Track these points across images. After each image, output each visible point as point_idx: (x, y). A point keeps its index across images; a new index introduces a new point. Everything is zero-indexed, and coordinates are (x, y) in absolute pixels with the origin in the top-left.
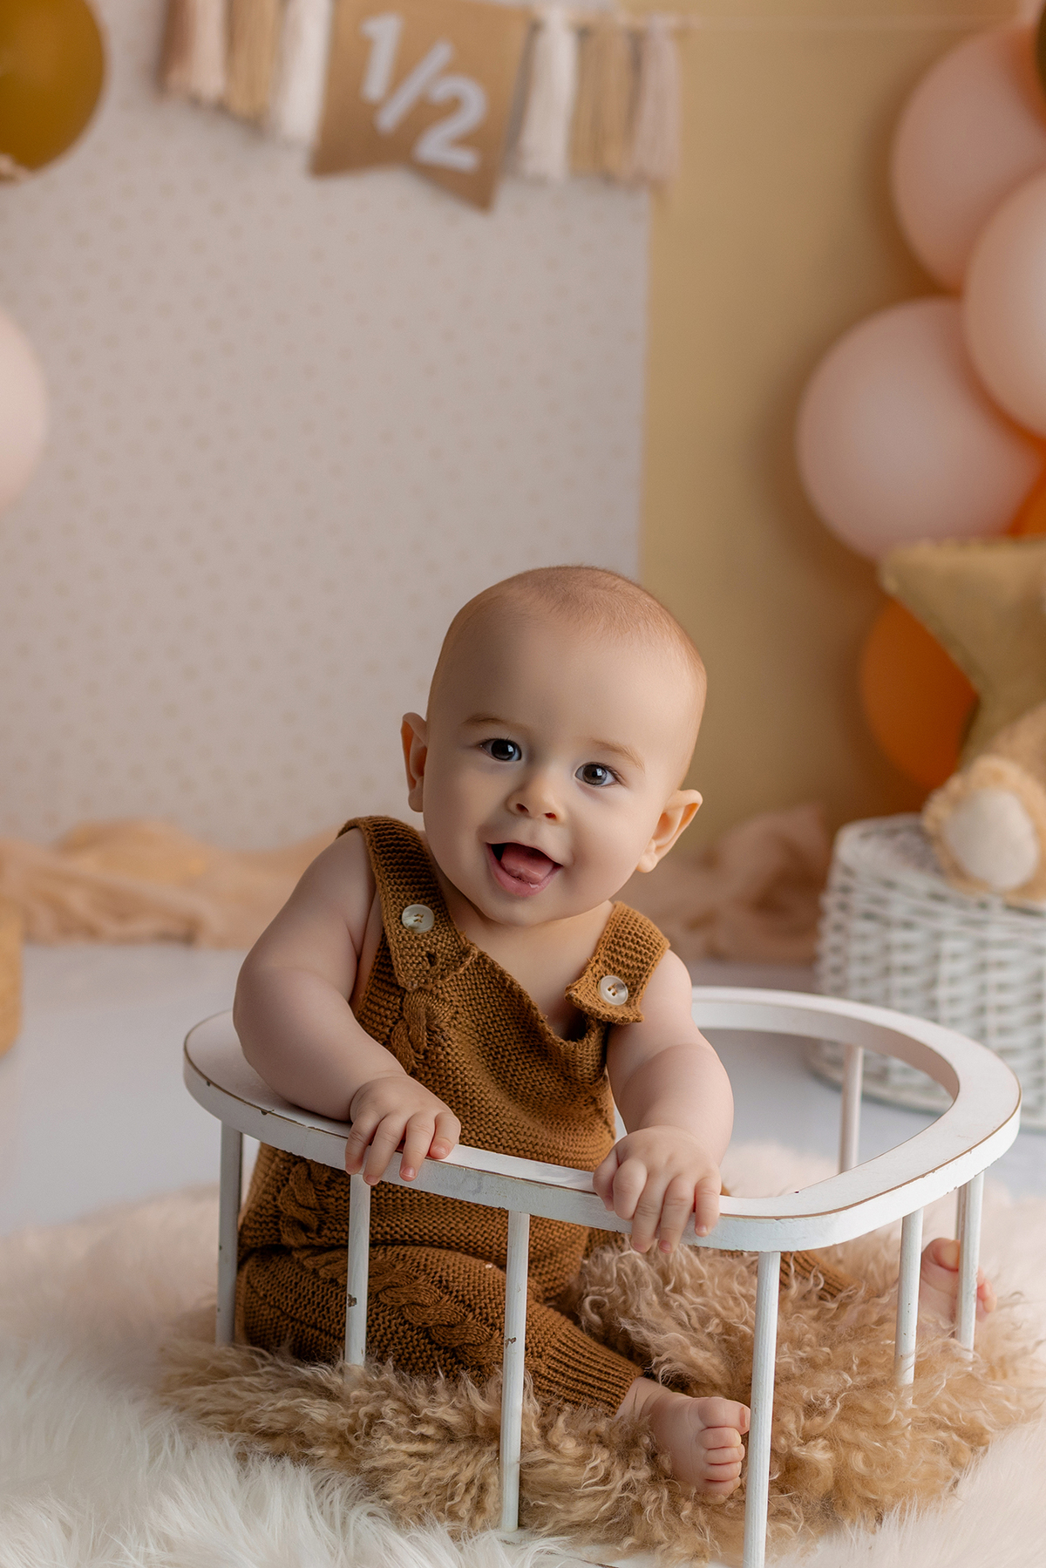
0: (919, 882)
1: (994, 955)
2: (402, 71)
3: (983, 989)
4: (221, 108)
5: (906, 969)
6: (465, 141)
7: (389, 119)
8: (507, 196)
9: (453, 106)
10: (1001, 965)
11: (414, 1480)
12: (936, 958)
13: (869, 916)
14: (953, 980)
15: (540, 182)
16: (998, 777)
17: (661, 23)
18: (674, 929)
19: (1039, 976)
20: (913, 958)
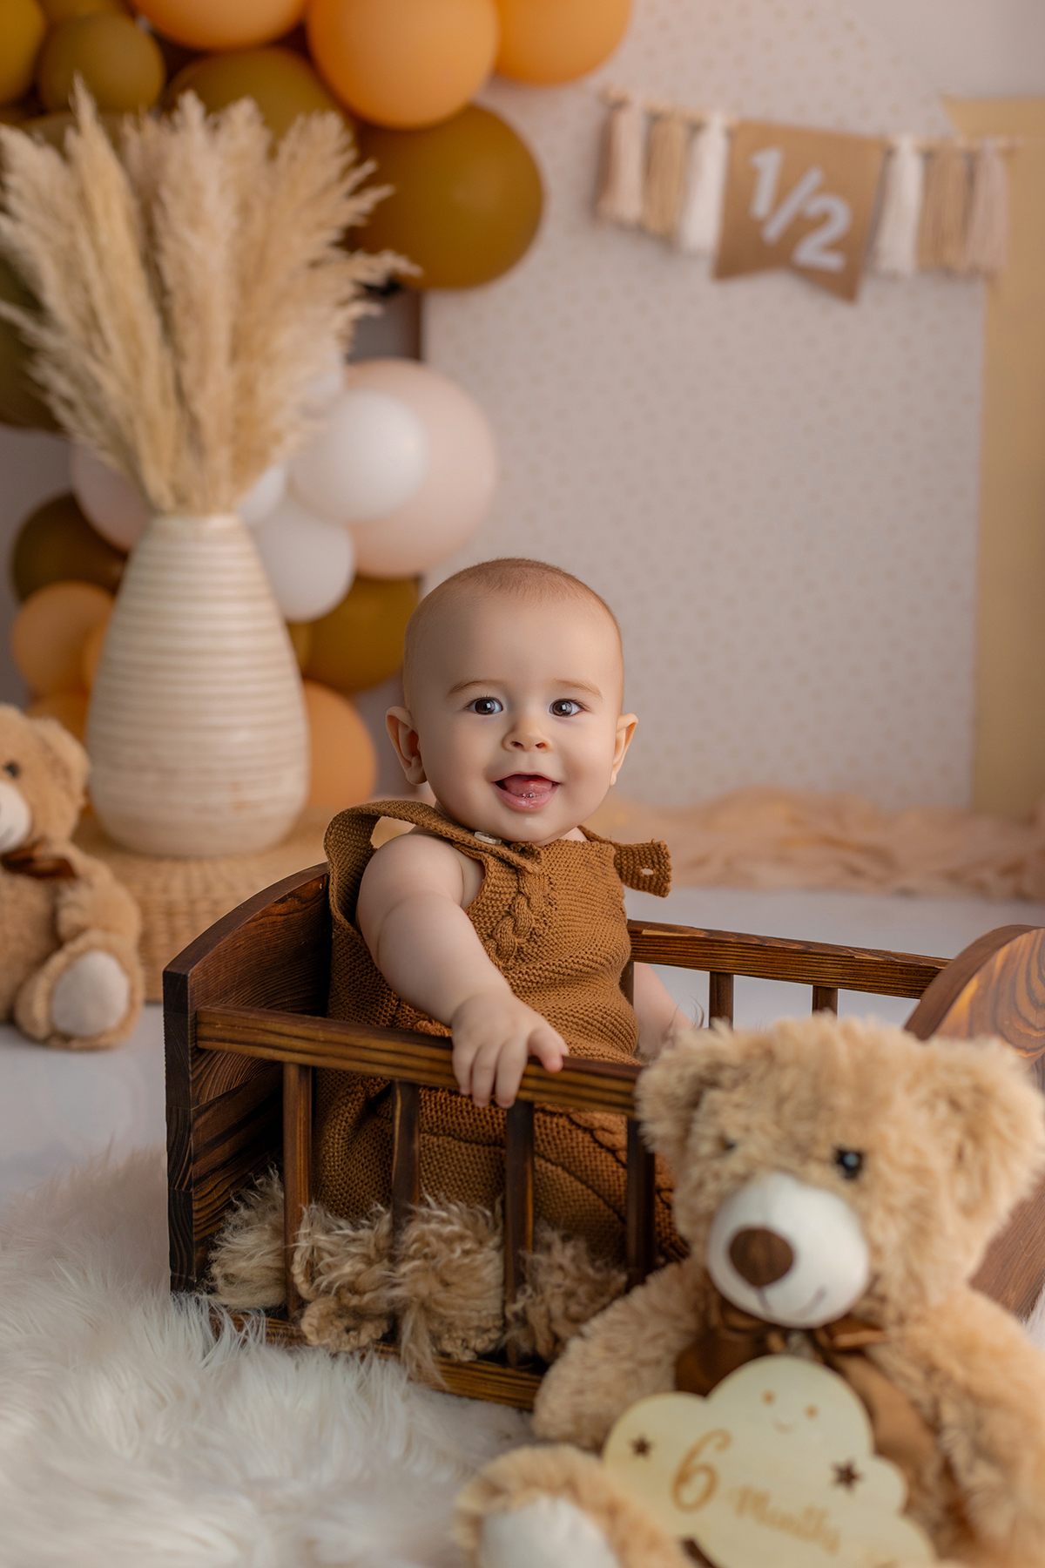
2: (783, 192)
4: (640, 230)
6: (834, 247)
8: (869, 290)
9: (824, 219)
15: (893, 277)
17: (993, 145)
18: (988, 876)
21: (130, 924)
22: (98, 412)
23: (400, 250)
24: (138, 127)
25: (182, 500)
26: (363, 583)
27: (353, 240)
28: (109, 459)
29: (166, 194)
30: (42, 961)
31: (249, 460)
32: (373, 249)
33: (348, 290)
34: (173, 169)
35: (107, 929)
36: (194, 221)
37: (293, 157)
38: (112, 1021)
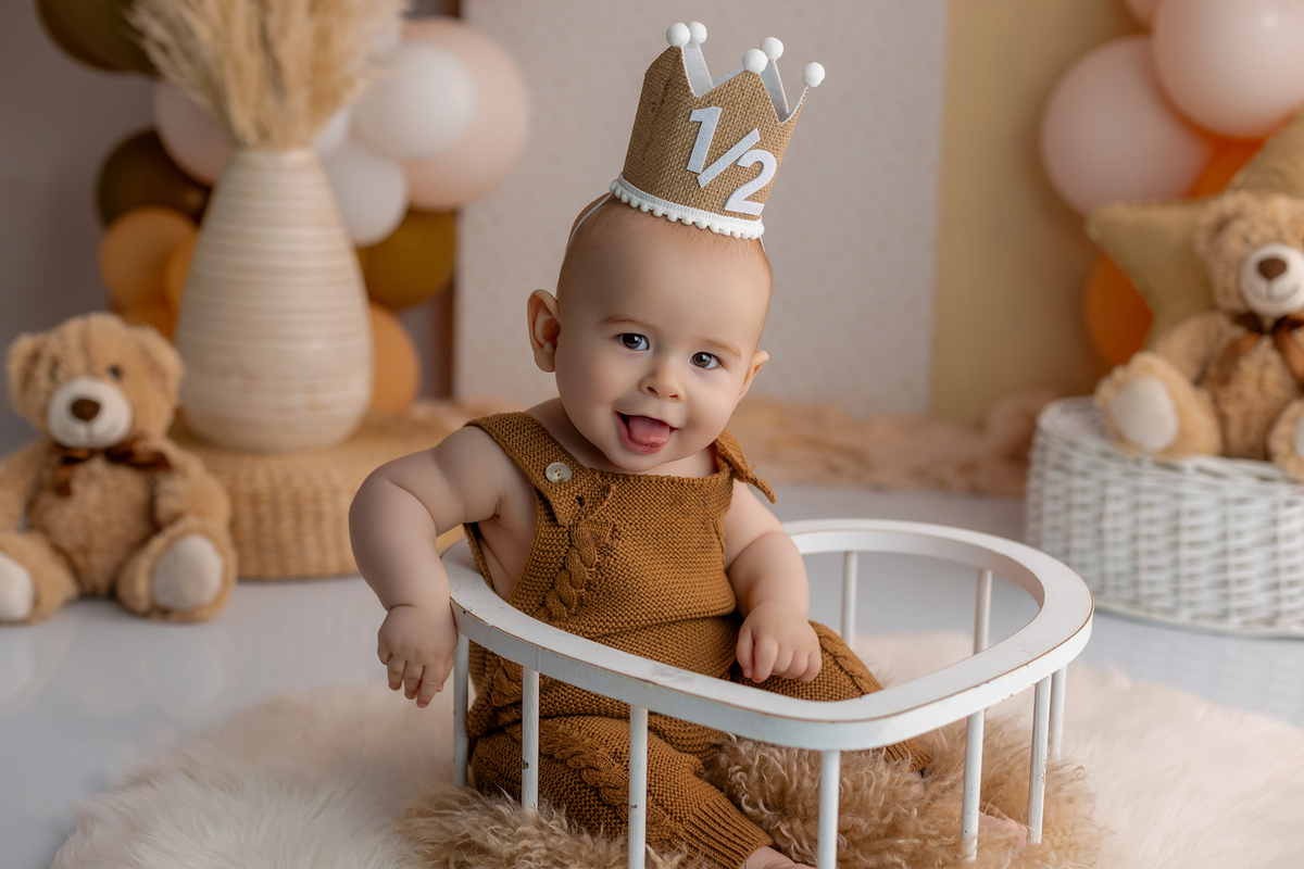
0: (1093, 444)
1: (1145, 498)
3: (1136, 522)
5: (1084, 507)
10: (1150, 505)
12: (1103, 499)
13: (1059, 468)
14: (1116, 515)
16: (1149, 368)
18: (947, 473)
19: (1177, 515)
20: (1088, 499)
22: (190, 56)
25: (264, 135)
26: (415, 215)
28: (200, 99)
30: (142, 542)
31: (323, 100)
35: (201, 514)
38: (207, 596)
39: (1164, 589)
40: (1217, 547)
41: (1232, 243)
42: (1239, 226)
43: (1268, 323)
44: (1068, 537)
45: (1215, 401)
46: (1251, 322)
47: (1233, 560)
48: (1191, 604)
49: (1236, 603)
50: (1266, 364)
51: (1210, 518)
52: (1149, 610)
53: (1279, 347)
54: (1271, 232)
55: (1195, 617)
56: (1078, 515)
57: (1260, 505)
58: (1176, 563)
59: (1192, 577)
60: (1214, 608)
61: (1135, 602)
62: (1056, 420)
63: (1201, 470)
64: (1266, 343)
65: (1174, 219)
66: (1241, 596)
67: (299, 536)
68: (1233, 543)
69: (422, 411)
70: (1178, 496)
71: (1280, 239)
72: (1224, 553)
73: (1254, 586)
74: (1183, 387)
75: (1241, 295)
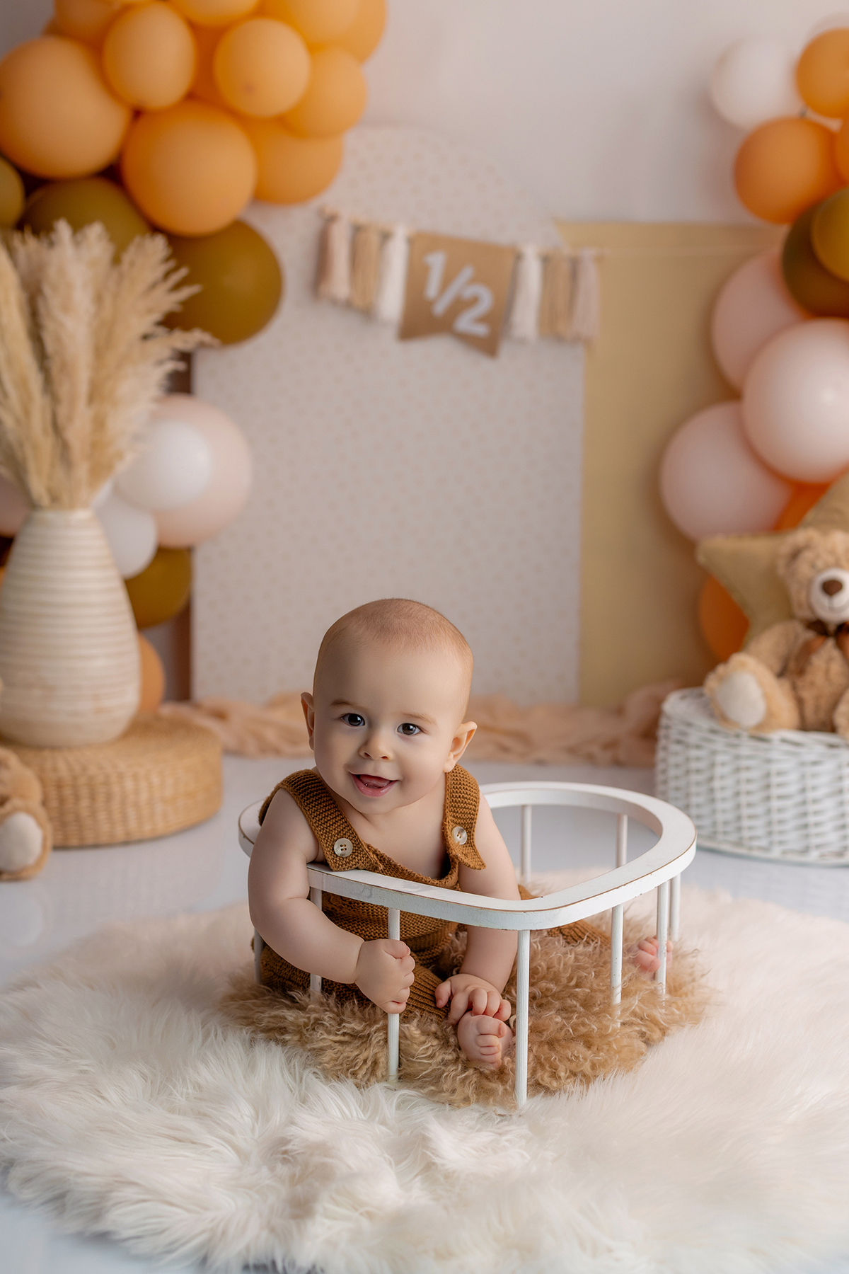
0: (704, 723)
1: (744, 763)
2: (446, 282)
3: (738, 782)
4: (348, 305)
5: (698, 771)
6: (482, 320)
7: (440, 308)
8: (505, 349)
9: (474, 301)
10: (748, 769)
11: (334, 1056)
12: (713, 765)
13: (679, 742)
14: (722, 777)
15: (522, 341)
16: (743, 665)
17: (588, 254)
18: (595, 749)
19: (768, 775)
20: (702, 765)
21: (35, 792)
23: (205, 328)
24: (24, 242)
25: (55, 499)
26: (162, 553)
27: (170, 322)
29: (47, 290)
31: (100, 470)
32: (187, 327)
33: (167, 353)
34: (52, 272)
35: (22, 797)
36: (66, 308)
37: (132, 264)
38: (31, 860)
39: (760, 832)
40: (798, 799)
41: (803, 568)
42: (808, 555)
43: (832, 628)
44: (688, 795)
45: (794, 688)
46: (819, 627)
47: (811, 808)
48: (781, 843)
49: (814, 841)
50: (830, 660)
51: (793, 776)
52: (751, 848)
53: (840, 646)
54: (831, 560)
55: (784, 852)
56: (694, 778)
57: (829, 766)
58: (769, 812)
59: (781, 822)
60: (798, 846)
61: (739, 843)
62: (676, 705)
63: (784, 741)
64: (830, 643)
65: (761, 547)
66: (818, 835)
67: (93, 813)
68: (811, 795)
69: (168, 710)
70: (769, 761)
71: (838, 565)
72: (804, 803)
73: (828, 827)
74: (769, 678)
75: (811, 607)
